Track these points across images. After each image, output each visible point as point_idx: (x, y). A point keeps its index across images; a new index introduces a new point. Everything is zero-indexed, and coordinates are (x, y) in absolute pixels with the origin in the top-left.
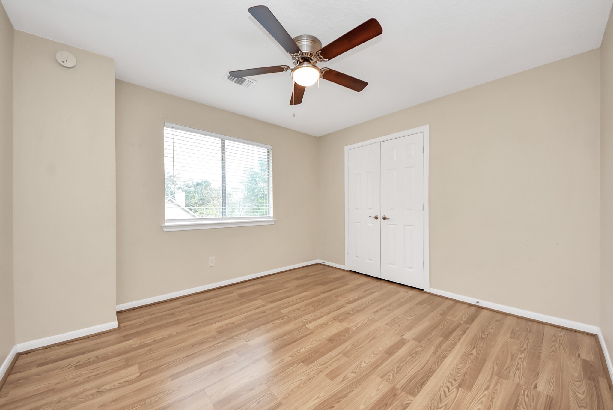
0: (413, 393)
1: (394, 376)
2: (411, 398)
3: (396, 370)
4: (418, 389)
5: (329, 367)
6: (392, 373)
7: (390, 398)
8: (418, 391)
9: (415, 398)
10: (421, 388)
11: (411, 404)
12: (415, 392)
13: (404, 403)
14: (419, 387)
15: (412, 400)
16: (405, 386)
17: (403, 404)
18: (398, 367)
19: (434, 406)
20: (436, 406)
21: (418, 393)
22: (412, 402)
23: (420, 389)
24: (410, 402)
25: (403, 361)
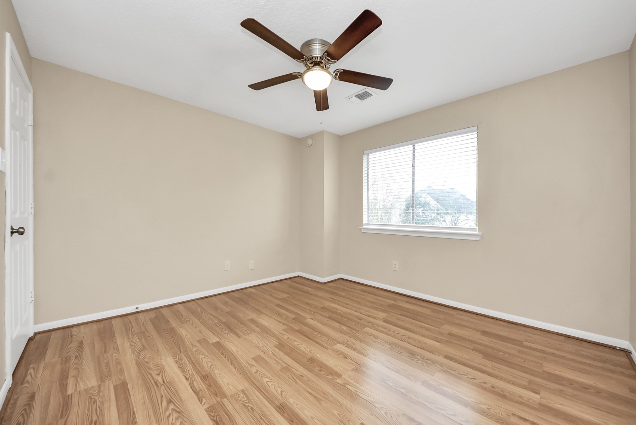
0: (211, 410)
1: (241, 401)
2: (206, 406)
3: (248, 406)
4: (214, 417)
5: (270, 357)
6: (246, 401)
7: (215, 390)
8: (211, 415)
9: (204, 409)
10: (213, 420)
11: (200, 403)
12: (211, 412)
13: (204, 399)
14: (215, 418)
15: (204, 406)
16: (223, 406)
17: (204, 397)
18: (252, 409)
19: (185, 422)
20: (184, 423)
21: (209, 414)
22: (201, 405)
23: (212, 418)
24: (203, 403)
25: (261, 418)
